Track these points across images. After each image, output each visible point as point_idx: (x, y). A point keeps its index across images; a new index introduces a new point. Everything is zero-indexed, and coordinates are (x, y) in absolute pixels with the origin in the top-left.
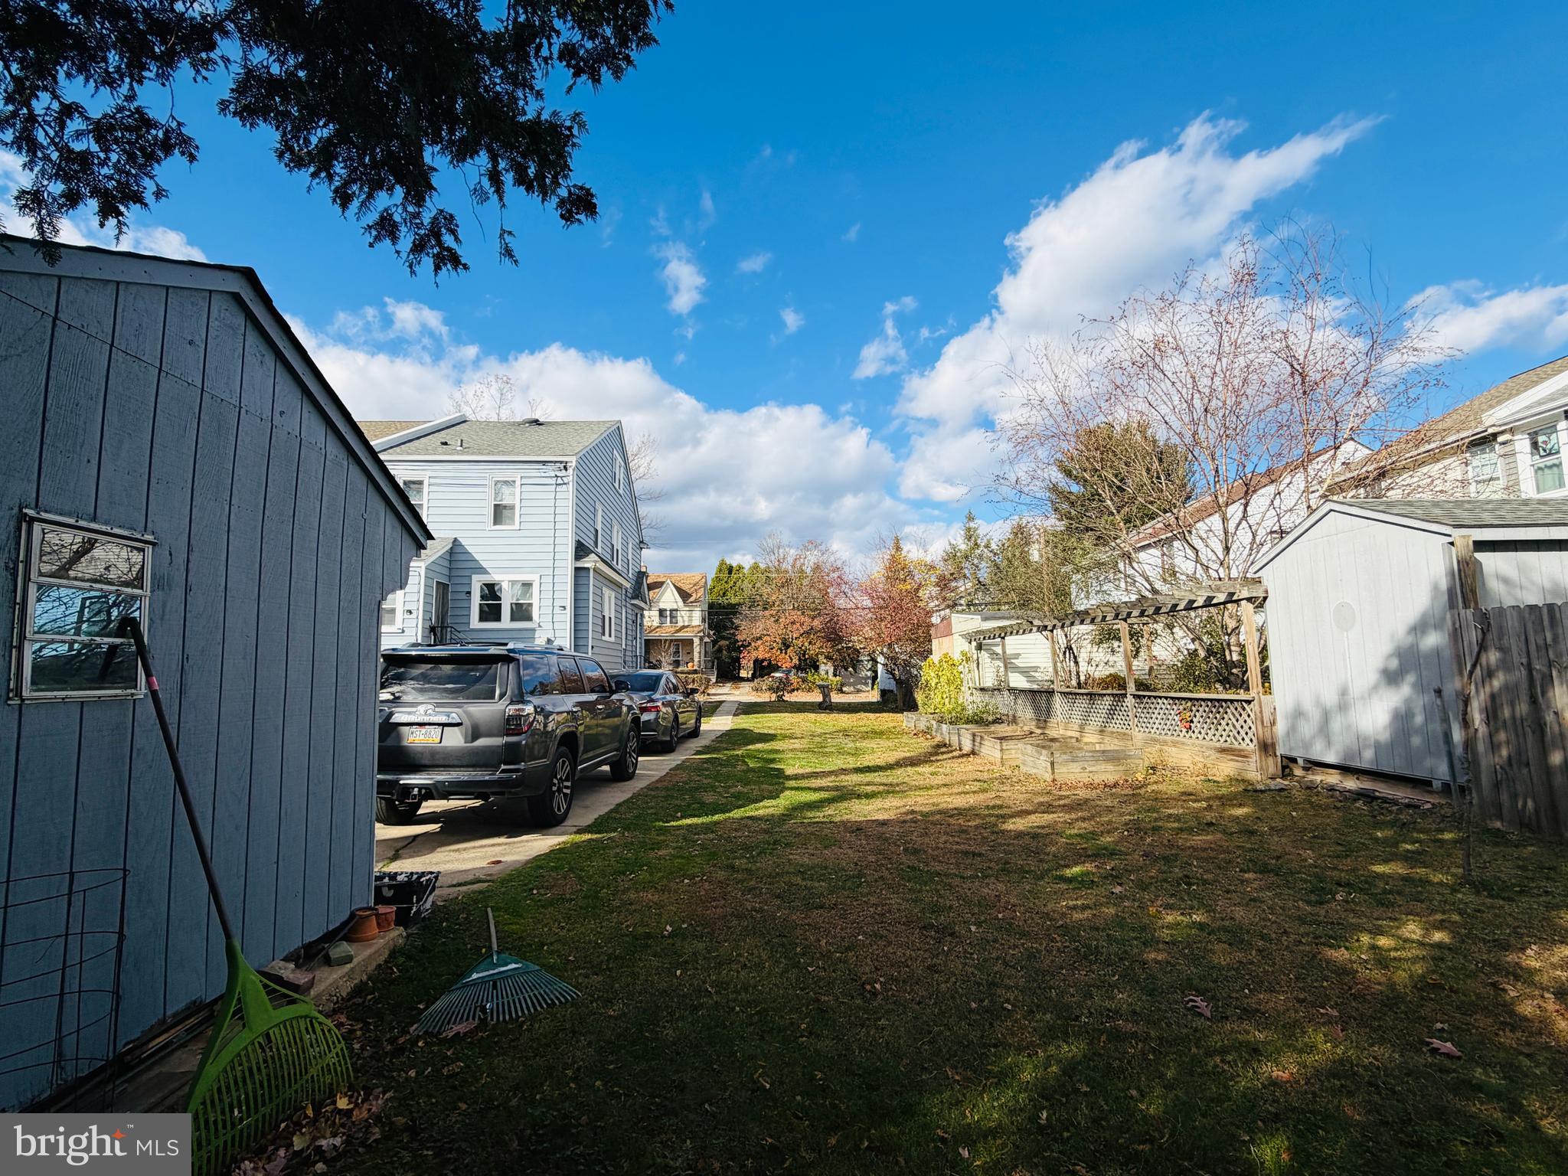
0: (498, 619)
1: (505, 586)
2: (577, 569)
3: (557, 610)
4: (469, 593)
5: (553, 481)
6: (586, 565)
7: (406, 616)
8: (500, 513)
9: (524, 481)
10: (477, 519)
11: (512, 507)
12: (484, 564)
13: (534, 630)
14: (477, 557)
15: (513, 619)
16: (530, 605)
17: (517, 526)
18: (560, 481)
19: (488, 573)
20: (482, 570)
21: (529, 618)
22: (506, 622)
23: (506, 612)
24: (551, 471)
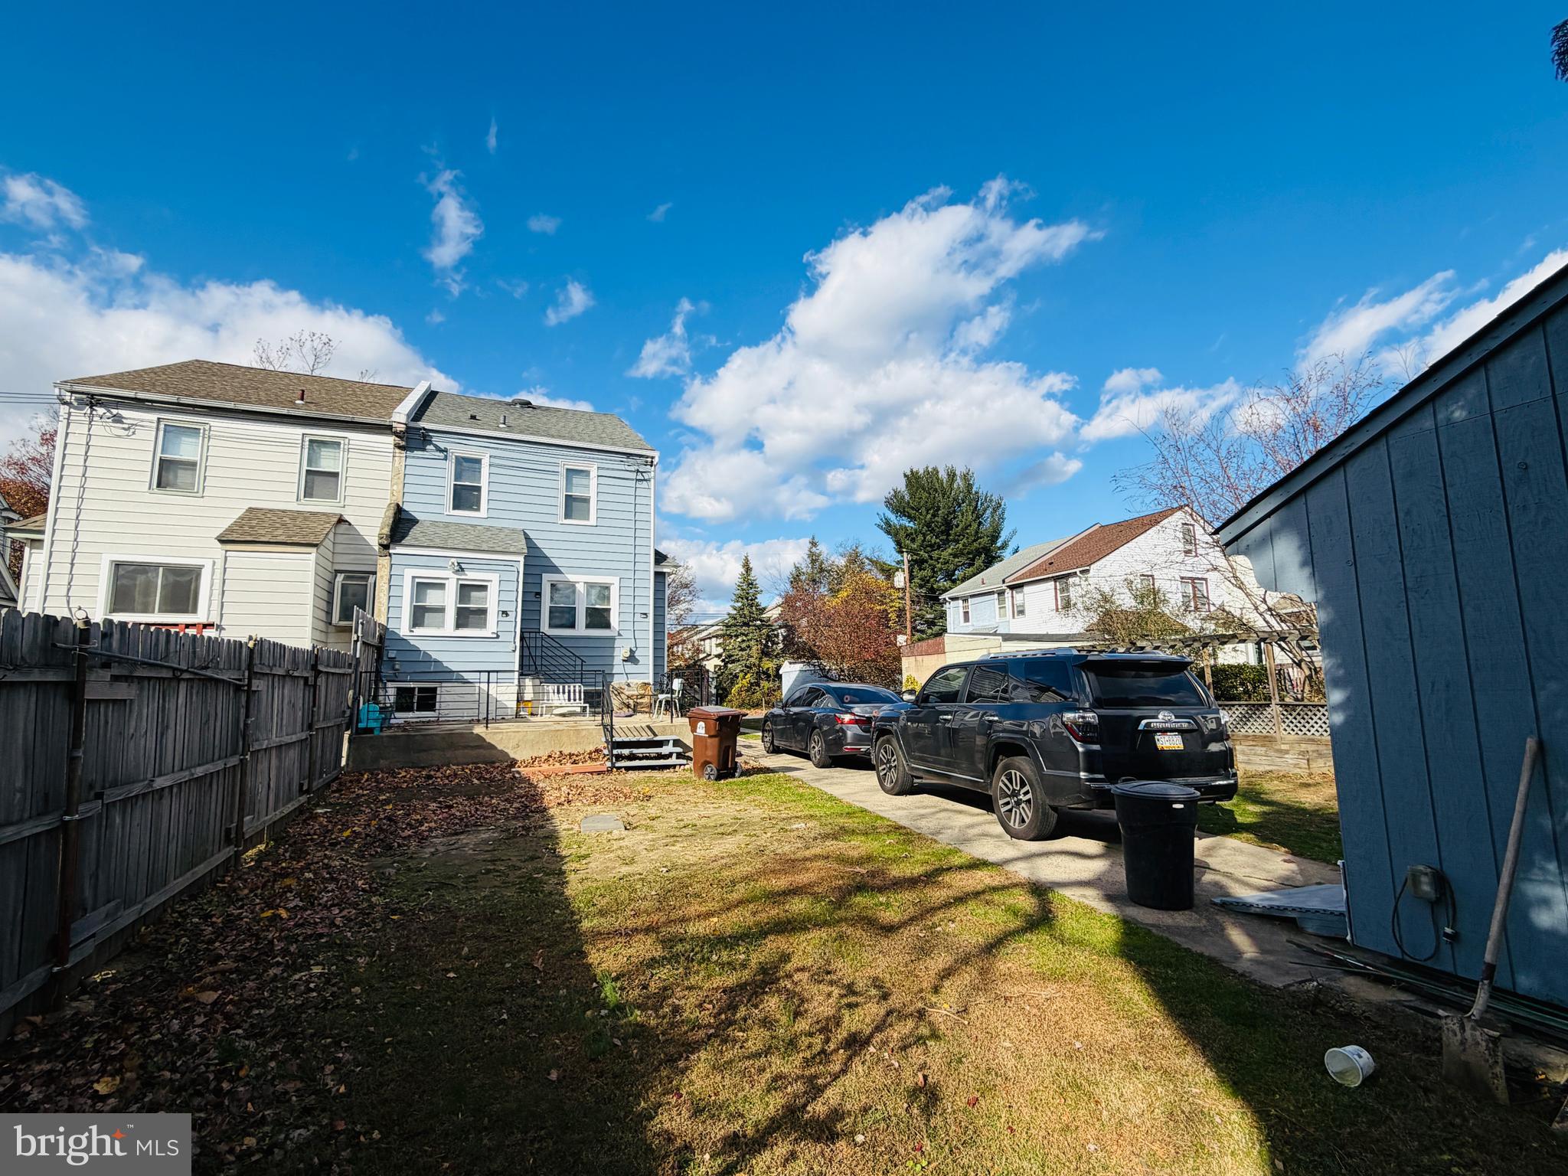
0: (572, 625)
1: (581, 588)
2: (657, 574)
3: (638, 617)
4: (539, 594)
5: (633, 476)
6: (665, 570)
7: (500, 618)
8: (574, 505)
9: (602, 473)
10: (545, 509)
11: (586, 500)
12: (556, 562)
13: (613, 639)
14: (547, 553)
15: (588, 626)
16: (608, 610)
17: (592, 521)
18: (640, 477)
19: (560, 572)
20: (555, 569)
21: (607, 625)
22: (581, 629)
23: (581, 618)
24: (633, 465)
